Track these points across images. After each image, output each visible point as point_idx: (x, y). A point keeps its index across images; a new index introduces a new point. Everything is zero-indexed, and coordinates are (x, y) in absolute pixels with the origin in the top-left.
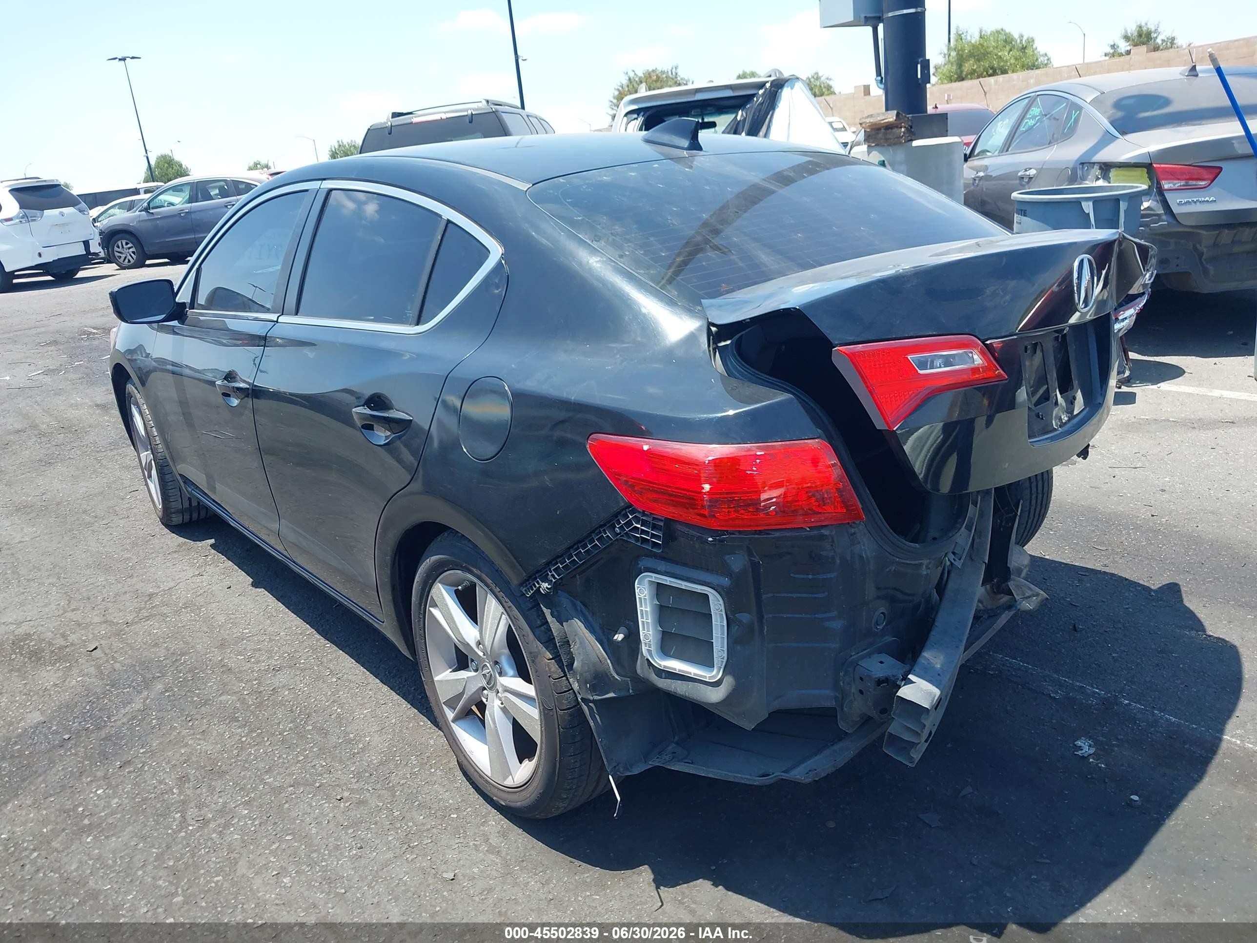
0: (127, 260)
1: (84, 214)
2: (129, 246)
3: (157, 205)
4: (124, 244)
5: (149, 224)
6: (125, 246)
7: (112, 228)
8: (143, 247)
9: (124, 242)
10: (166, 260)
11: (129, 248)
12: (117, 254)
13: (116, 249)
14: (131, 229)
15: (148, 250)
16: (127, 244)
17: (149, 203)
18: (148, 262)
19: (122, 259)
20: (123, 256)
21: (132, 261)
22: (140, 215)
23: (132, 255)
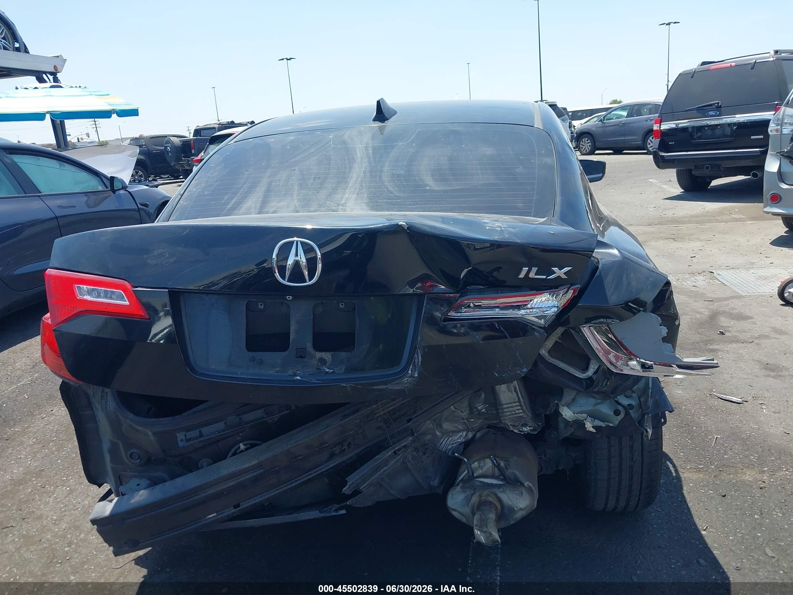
0: (585, 150)
1: (565, 122)
2: (588, 142)
3: (609, 118)
4: (586, 140)
5: (601, 129)
6: (586, 142)
7: (582, 131)
8: (595, 144)
9: (586, 139)
10: (611, 151)
11: (588, 143)
12: (581, 146)
13: (581, 143)
14: (592, 132)
15: (598, 145)
16: (587, 140)
17: (604, 117)
18: (597, 152)
19: (583, 149)
20: (584, 147)
21: (588, 151)
22: (598, 123)
23: (589, 147)
